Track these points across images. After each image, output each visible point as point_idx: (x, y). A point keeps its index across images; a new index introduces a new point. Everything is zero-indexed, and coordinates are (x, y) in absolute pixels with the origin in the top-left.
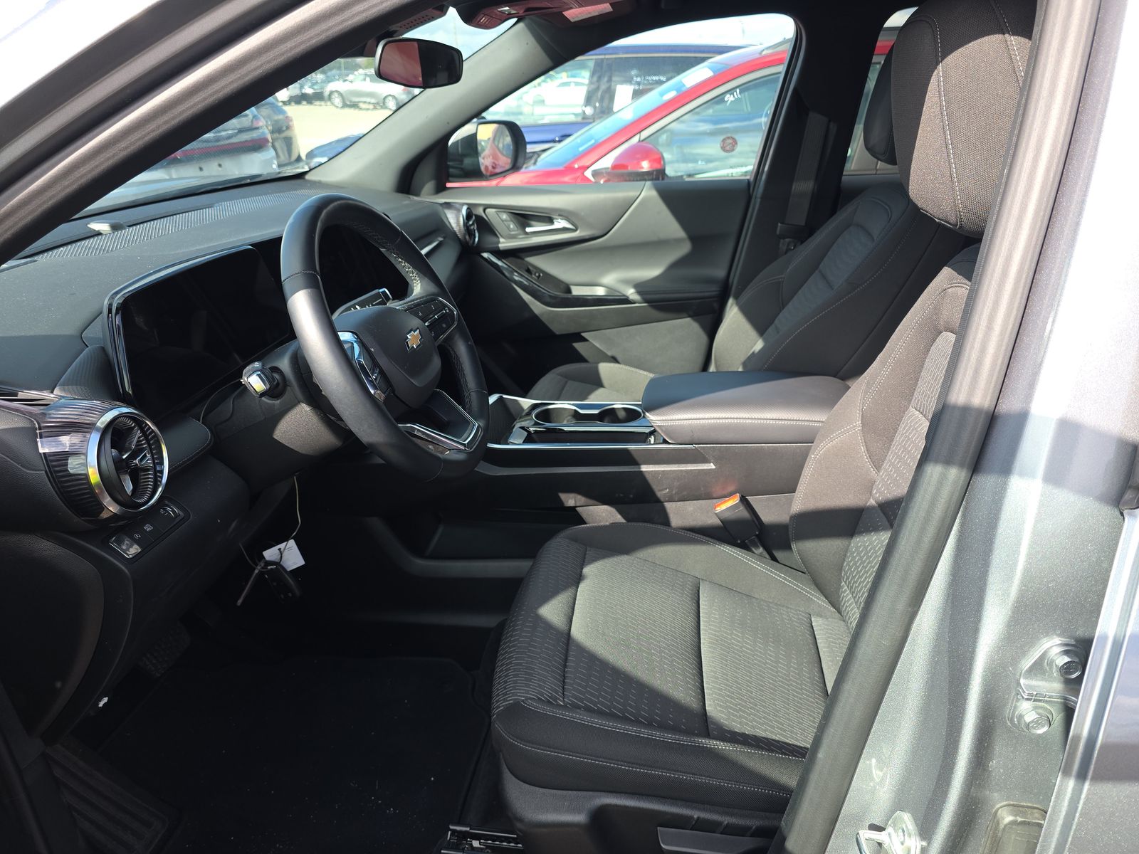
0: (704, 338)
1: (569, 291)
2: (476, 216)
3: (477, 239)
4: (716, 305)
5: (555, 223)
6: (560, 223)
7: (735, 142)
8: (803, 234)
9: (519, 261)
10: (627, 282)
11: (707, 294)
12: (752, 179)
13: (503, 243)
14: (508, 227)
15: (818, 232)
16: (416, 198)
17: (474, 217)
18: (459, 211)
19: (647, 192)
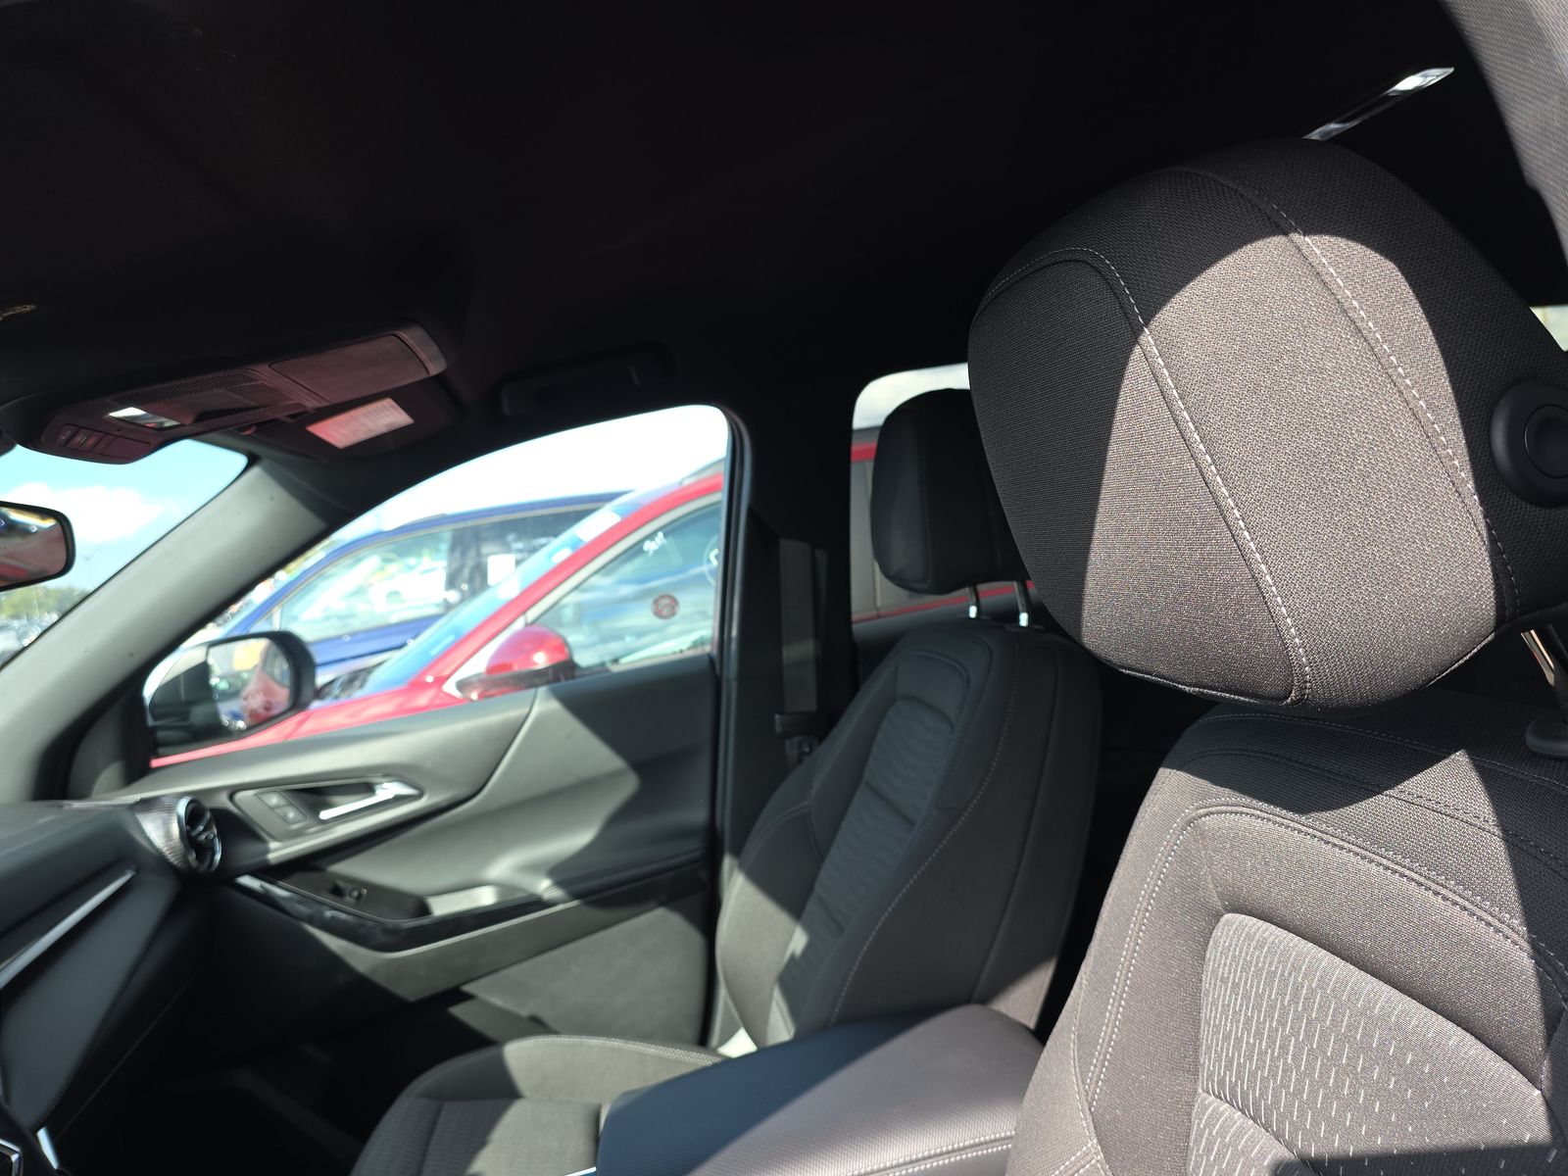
0: (696, 938)
1: (424, 909)
2: (215, 812)
3: (218, 857)
4: (703, 875)
5: (377, 792)
6: (387, 790)
7: (674, 602)
8: (820, 724)
9: (314, 876)
10: (533, 868)
11: (684, 858)
12: (715, 652)
13: (276, 850)
14: (284, 818)
15: (845, 716)
16: (77, 805)
17: (208, 815)
18: (171, 809)
19: (543, 704)
